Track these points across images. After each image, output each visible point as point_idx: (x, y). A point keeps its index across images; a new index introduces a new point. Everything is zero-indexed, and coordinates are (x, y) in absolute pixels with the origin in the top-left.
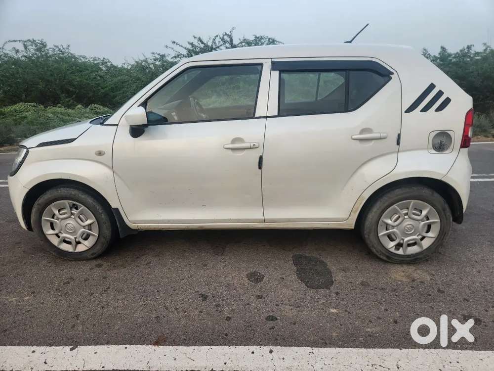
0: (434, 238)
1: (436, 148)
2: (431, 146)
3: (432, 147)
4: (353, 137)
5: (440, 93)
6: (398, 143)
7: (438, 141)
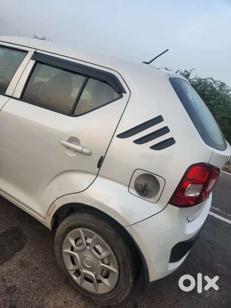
0: (109, 288)
1: (138, 189)
2: (132, 184)
3: (133, 186)
4: (62, 141)
5: (165, 130)
6: (99, 165)
7: (142, 182)
